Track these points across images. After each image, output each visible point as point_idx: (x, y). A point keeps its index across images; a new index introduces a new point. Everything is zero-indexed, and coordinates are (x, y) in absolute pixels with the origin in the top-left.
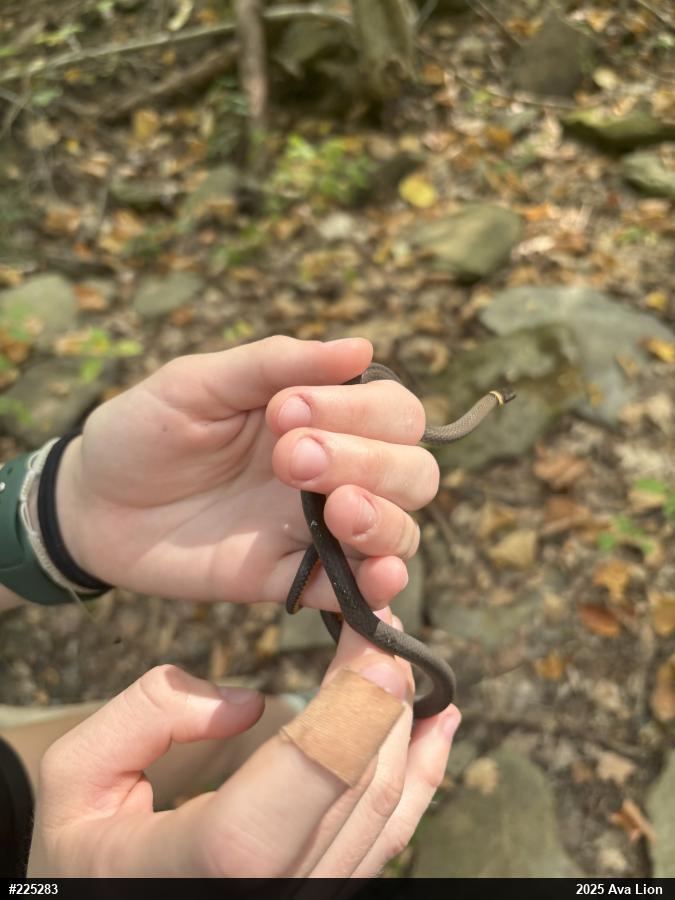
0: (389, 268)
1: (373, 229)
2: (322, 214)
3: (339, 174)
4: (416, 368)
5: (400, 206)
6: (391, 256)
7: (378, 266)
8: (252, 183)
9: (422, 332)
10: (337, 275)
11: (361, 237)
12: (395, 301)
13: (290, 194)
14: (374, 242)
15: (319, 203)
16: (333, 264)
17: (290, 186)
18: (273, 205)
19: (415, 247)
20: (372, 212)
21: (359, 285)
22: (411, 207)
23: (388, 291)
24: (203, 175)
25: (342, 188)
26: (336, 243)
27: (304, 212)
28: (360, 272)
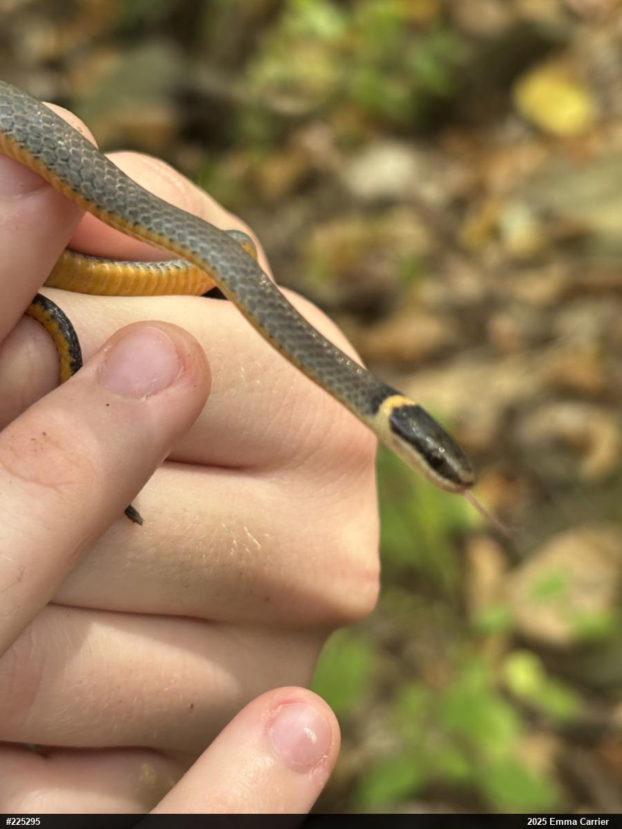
0: (492, 257)
1: (455, 177)
2: (352, 146)
3: (390, 66)
4: (555, 467)
5: (513, 131)
6: (495, 233)
7: (468, 255)
8: (209, 80)
9: (564, 392)
10: (384, 271)
11: (433, 192)
12: (505, 326)
13: (288, 106)
14: (461, 204)
15: (346, 123)
16: (374, 248)
17: (289, 88)
18: (253, 127)
19: (546, 217)
20: (455, 142)
21: (430, 291)
22: (540, 134)
23: (491, 304)
24: (107, 65)
25: (395, 95)
26: (382, 206)
27: (317, 142)
28: (431, 265)
